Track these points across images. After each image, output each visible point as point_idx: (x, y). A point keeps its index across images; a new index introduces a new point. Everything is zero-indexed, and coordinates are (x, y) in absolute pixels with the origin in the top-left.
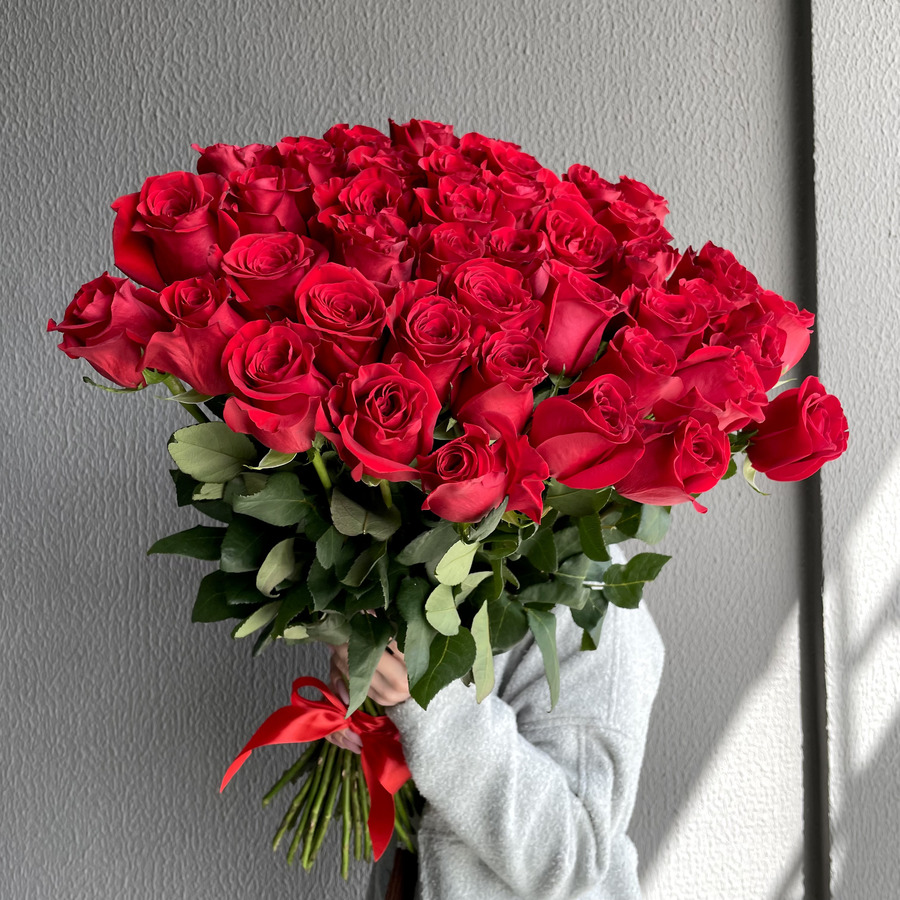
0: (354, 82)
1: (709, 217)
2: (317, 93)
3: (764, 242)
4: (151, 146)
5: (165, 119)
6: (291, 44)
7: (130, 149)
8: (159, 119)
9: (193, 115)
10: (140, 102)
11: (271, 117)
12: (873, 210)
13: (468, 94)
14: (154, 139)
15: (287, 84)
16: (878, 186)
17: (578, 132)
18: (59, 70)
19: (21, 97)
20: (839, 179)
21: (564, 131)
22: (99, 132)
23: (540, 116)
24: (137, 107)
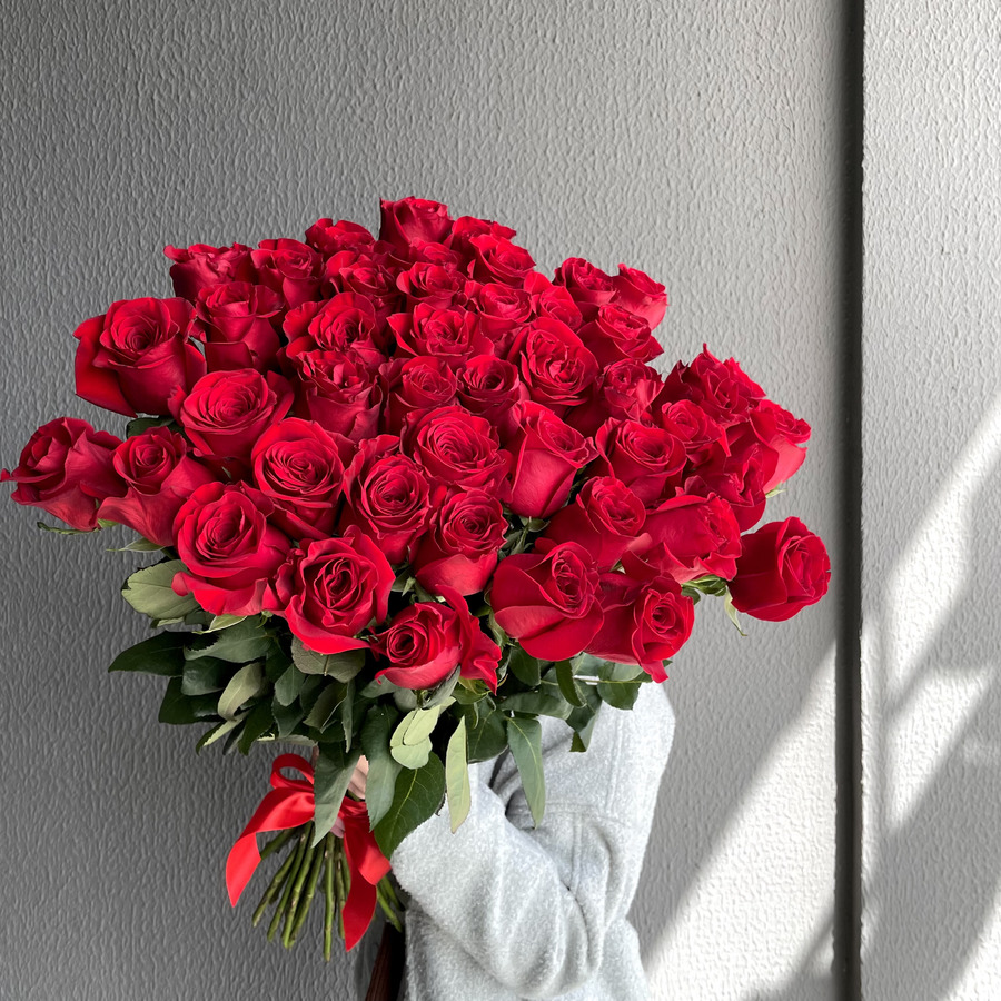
0: (368, 68)
1: (749, 224)
2: (328, 79)
3: (808, 254)
4: (147, 131)
5: (163, 104)
6: (302, 26)
7: (124, 134)
8: (156, 103)
9: (193, 99)
10: (137, 83)
11: (278, 104)
12: (925, 224)
13: (492, 85)
14: (150, 124)
15: (296, 69)
16: (931, 199)
17: (609, 129)
18: (49, 47)
19: (7, 74)
20: (889, 189)
21: (594, 128)
22: (91, 115)
23: (569, 111)
24: (133, 89)
